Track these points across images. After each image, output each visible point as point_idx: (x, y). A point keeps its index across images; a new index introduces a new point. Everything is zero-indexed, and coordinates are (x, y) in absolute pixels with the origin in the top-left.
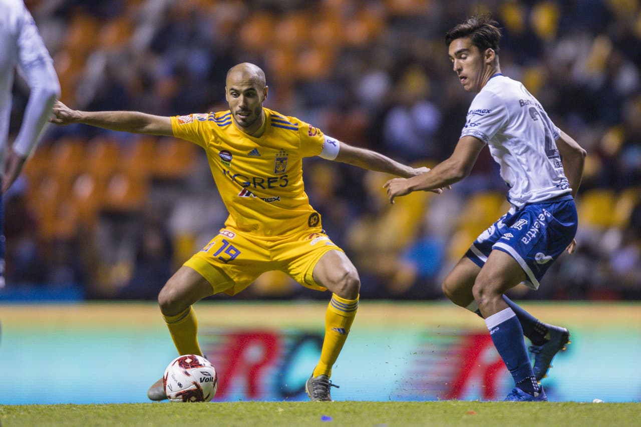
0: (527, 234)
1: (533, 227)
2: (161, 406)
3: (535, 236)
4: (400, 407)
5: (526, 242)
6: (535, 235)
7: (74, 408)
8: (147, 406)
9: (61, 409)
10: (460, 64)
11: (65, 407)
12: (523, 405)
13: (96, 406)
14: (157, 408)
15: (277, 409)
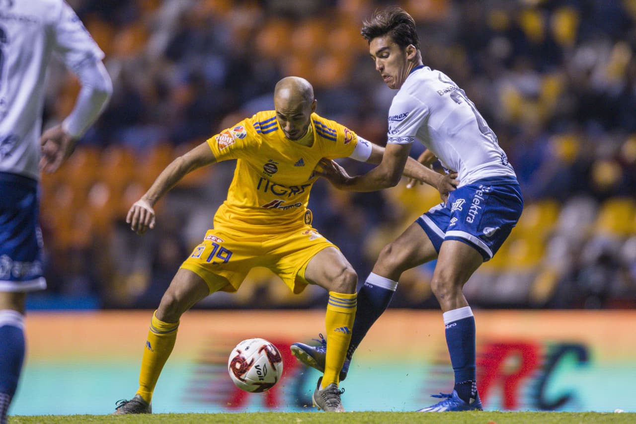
0: (469, 214)
1: (473, 204)
2: (178, 417)
3: (477, 213)
4: (420, 417)
5: (471, 221)
6: (477, 211)
7: (91, 419)
8: (164, 417)
9: (77, 419)
10: (382, 63)
11: (82, 418)
12: (544, 415)
13: (113, 417)
14: (174, 419)
15: (295, 420)
